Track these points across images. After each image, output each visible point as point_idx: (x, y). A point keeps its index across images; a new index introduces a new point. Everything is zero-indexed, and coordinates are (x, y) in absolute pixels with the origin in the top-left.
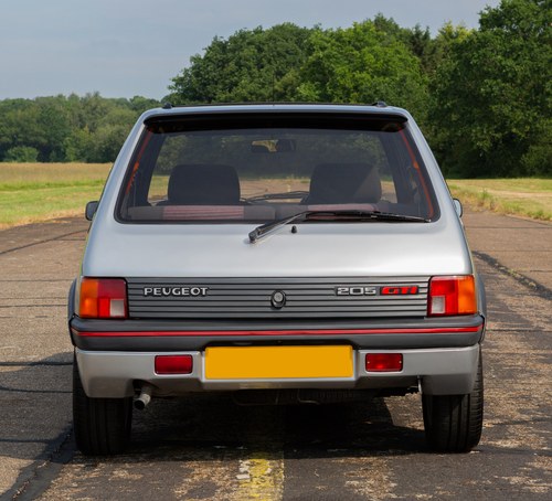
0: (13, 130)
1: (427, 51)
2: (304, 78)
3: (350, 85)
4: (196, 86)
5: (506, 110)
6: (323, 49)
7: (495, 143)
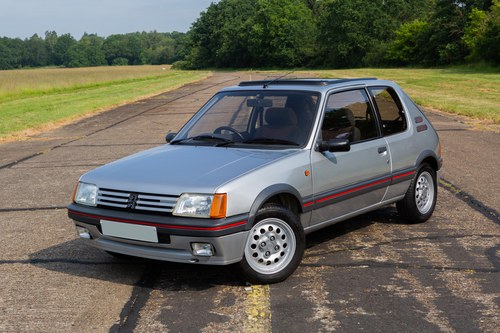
0: (116, 50)
1: (315, 6)
2: (256, 21)
3: (278, 24)
4: (204, 27)
5: (355, 35)
6: (264, 7)
7: (349, 51)
